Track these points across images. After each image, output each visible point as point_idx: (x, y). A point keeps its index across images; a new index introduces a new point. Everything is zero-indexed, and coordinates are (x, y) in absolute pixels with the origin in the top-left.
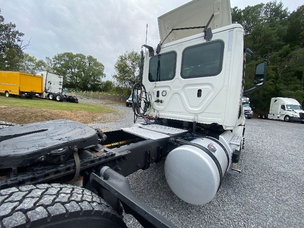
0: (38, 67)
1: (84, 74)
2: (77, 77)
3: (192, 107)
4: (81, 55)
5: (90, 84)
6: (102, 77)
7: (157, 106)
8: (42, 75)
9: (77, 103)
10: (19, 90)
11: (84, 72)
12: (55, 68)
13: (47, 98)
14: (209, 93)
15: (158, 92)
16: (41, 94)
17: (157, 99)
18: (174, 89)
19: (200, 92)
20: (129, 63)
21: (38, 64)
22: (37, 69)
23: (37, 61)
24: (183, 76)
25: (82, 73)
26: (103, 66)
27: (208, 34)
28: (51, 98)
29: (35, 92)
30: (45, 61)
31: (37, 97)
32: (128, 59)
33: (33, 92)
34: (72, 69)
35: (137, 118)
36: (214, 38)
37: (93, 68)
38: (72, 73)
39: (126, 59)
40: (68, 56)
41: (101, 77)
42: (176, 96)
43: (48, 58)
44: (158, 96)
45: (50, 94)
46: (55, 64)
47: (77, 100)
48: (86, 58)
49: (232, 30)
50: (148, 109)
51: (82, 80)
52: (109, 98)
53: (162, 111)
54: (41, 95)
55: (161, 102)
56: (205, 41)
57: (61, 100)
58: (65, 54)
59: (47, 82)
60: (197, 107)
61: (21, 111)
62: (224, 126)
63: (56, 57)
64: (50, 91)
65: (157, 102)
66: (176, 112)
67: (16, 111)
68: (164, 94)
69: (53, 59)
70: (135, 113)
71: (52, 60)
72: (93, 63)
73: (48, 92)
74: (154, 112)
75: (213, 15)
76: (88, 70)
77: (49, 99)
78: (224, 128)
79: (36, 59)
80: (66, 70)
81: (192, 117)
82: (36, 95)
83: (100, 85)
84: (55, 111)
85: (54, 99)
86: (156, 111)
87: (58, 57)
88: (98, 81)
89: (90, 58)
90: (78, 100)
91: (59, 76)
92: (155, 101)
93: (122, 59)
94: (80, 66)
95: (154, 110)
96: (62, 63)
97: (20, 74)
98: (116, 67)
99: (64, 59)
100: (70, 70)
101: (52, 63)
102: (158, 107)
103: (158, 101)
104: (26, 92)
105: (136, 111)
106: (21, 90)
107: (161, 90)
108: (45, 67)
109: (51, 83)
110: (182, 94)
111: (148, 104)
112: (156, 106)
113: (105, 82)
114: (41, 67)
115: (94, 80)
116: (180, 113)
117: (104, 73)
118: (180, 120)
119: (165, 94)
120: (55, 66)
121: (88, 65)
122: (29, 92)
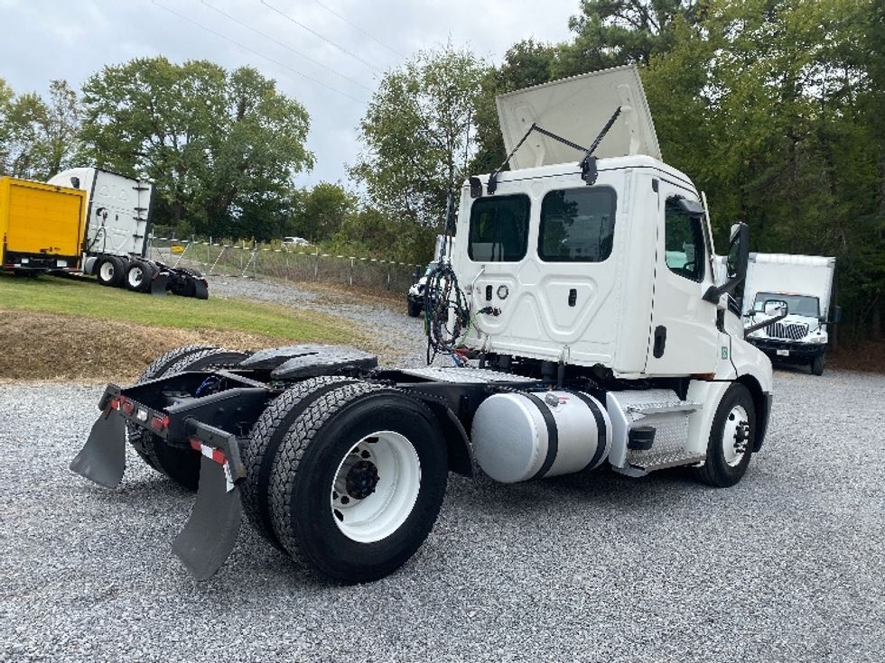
0: (16, 129)
1: (215, 154)
2: (181, 170)
3: (559, 327)
4: (207, 65)
5: (239, 203)
6: (298, 168)
7: (485, 323)
8: (76, 182)
9: (205, 297)
10: (5, 245)
11: (215, 144)
12: (90, 134)
13: (93, 278)
14: (591, 296)
15: (489, 289)
16: (73, 261)
17: (485, 304)
18: (523, 283)
19: (573, 293)
20: (426, 104)
21: (18, 113)
22: (13, 135)
23: (12, 101)
24: (544, 256)
25: (207, 151)
26: (304, 117)
27: (588, 169)
28: (105, 276)
29: (54, 252)
30: (49, 101)
31: (60, 274)
32: (427, 86)
33: (48, 252)
34: (162, 137)
35: (434, 355)
36: (599, 182)
37: (256, 129)
38: (164, 153)
39: (414, 88)
40: (147, 77)
41: (291, 170)
42: (528, 300)
43: (59, 86)
44: (489, 297)
45: (102, 259)
46: (94, 114)
47: (204, 283)
48: (228, 80)
49: (631, 171)
50: (463, 331)
51: (208, 185)
52: (326, 273)
53: (498, 335)
54: (75, 266)
55: (496, 313)
56: (583, 184)
57: (145, 289)
58: (138, 66)
59: (94, 210)
60: (568, 328)
61: (51, 328)
62: (616, 370)
63: (96, 82)
64: (101, 250)
65: (485, 314)
66: (528, 340)
67: (34, 327)
68: (503, 293)
69: (84, 90)
70: (430, 340)
71: (81, 95)
72: (257, 102)
73: (94, 249)
74: (479, 338)
75: (619, 110)
76: (235, 138)
77: (101, 282)
78: (615, 374)
79: (11, 94)
80: (137, 142)
81: (559, 351)
82: (61, 264)
83: (285, 206)
84: (150, 329)
85: (119, 282)
86: (483, 336)
87: (109, 79)
88: (276, 188)
89: (247, 78)
90: (206, 285)
91: (136, 185)
92: (481, 312)
93: (398, 90)
94: (201, 121)
95: (479, 331)
96: (121, 106)
97: (11, 185)
98: (368, 129)
99: (130, 92)
100: (155, 138)
101: (79, 106)
102: (490, 325)
103: (488, 311)
104: (27, 255)
105: (432, 335)
106: (11, 248)
107: (495, 283)
108: (46, 124)
109: (105, 217)
110: (541, 297)
111: (464, 318)
112: (483, 321)
113: (310, 190)
114: (31, 127)
115: (263, 186)
116: (536, 340)
117: (307, 146)
118: (539, 358)
119: (505, 293)
120: (91, 122)
121: (233, 111)
122: (34, 255)
